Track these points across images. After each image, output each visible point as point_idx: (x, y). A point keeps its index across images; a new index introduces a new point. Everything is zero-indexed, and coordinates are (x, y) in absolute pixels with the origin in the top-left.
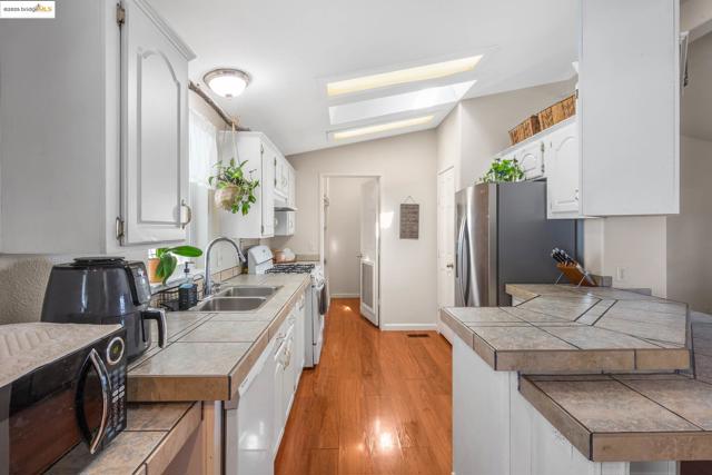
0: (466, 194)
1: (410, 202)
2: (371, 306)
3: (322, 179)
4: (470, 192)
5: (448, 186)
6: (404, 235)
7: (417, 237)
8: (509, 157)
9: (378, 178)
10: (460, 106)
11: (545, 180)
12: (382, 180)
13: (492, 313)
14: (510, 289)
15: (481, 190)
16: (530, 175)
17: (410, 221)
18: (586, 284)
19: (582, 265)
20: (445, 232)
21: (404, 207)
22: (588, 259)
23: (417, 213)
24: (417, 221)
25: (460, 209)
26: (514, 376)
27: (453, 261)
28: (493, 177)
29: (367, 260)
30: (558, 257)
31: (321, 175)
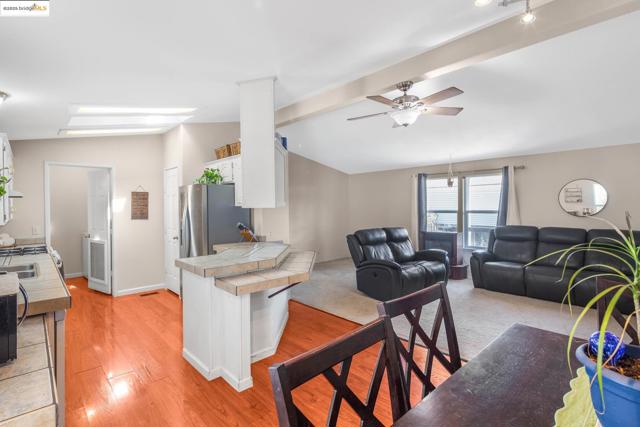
0: (187, 189)
1: (140, 190)
2: (103, 279)
3: (47, 168)
4: (190, 189)
5: (173, 183)
6: (134, 216)
7: (147, 218)
8: (214, 167)
9: (109, 169)
10: (182, 127)
11: (233, 184)
12: (114, 172)
13: (204, 258)
14: (216, 247)
15: (197, 188)
16: (226, 180)
17: (140, 206)
18: (254, 241)
19: (253, 232)
20: (171, 213)
21: (135, 195)
22: (256, 229)
23: (147, 199)
24: (147, 206)
25: (182, 197)
26: (213, 279)
27: (178, 234)
28: (204, 179)
29: (97, 239)
30: (241, 227)
31: (47, 164)
